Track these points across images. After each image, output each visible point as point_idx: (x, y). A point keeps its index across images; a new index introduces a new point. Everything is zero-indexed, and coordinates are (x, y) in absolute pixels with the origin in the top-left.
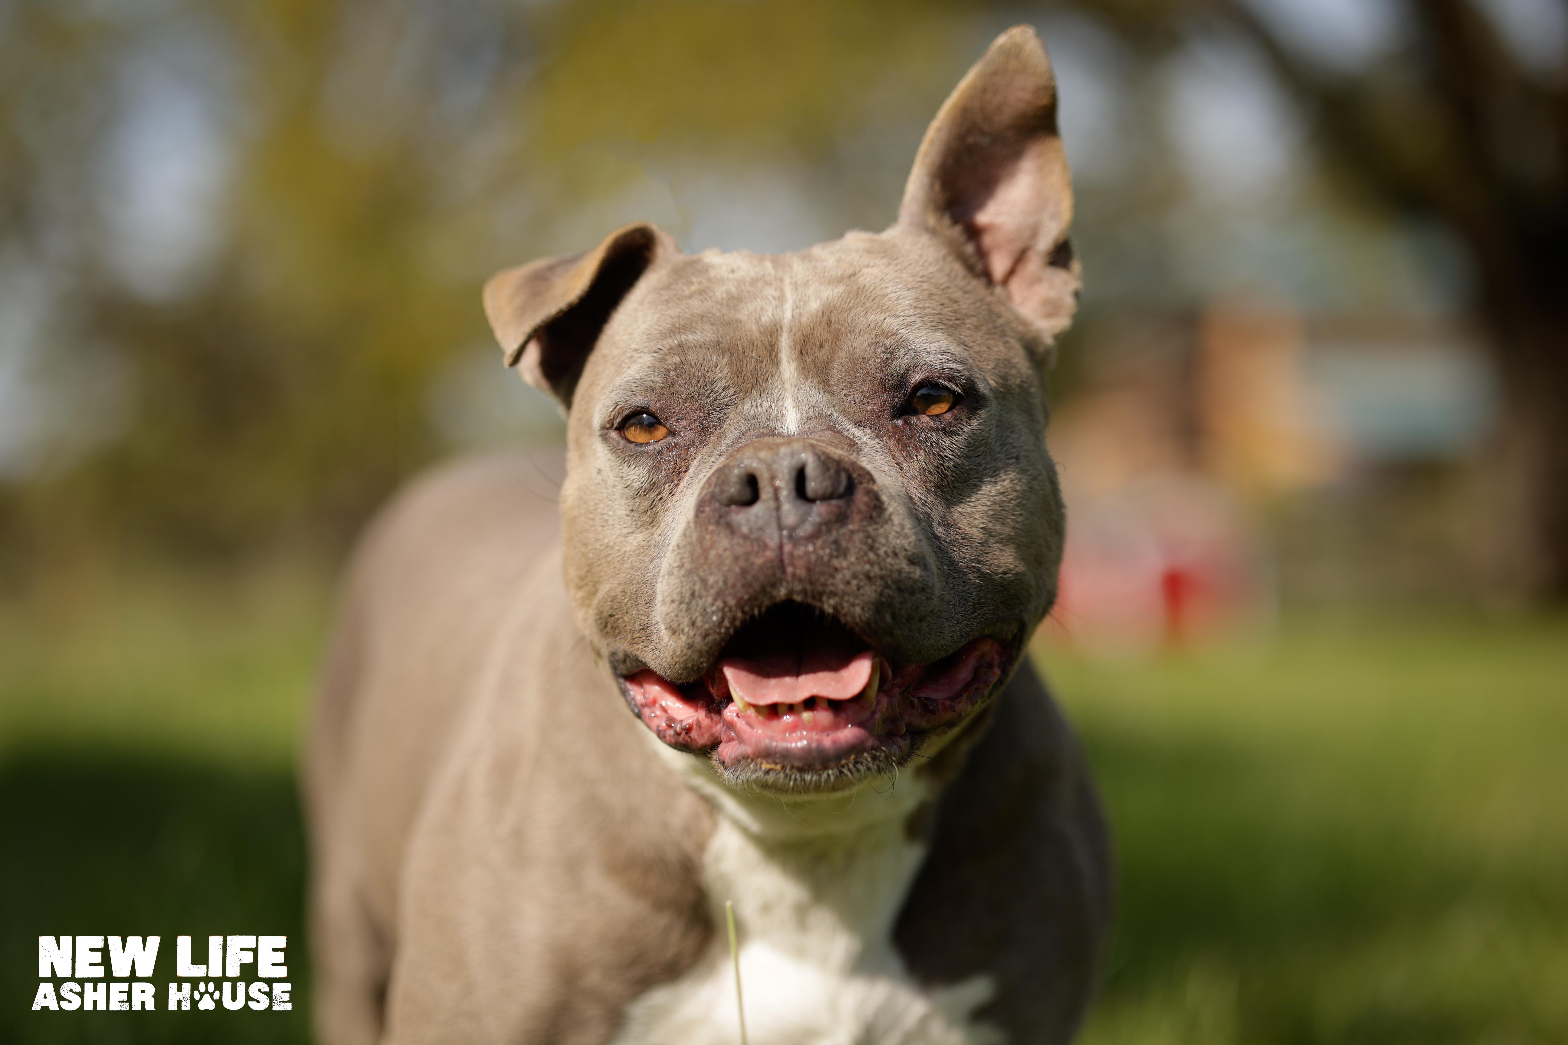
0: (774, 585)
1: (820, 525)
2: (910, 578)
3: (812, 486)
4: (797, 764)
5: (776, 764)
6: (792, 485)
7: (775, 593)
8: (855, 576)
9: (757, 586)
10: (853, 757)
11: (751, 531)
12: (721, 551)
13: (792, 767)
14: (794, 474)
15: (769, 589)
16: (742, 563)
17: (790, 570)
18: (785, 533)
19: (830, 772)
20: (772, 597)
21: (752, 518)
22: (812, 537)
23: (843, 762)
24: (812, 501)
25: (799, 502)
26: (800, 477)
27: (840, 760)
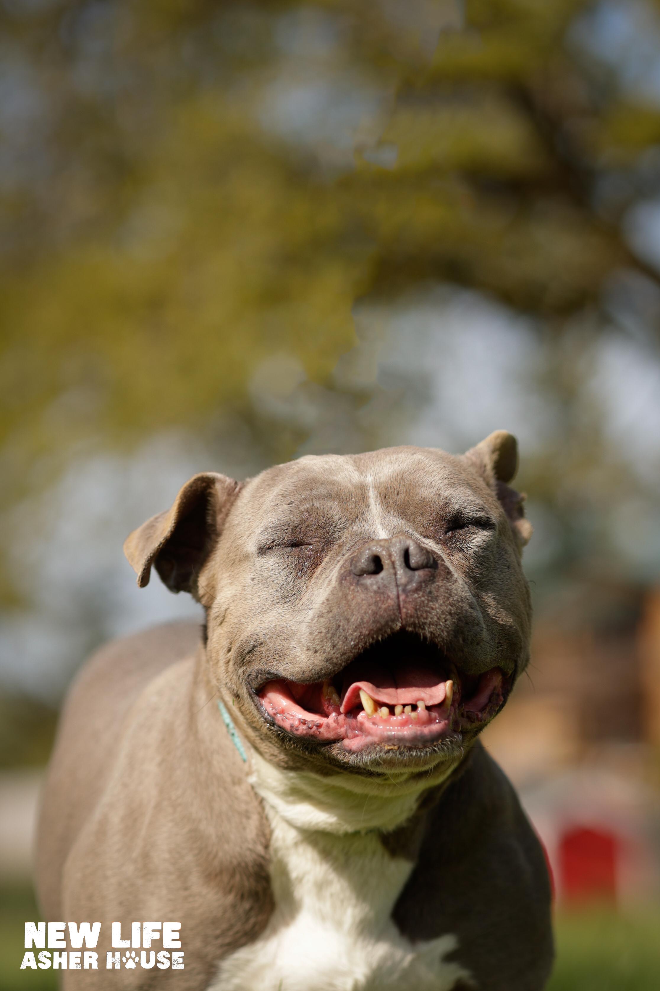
0: (393, 621)
1: (421, 582)
2: (472, 616)
3: (413, 561)
4: (408, 744)
5: (394, 745)
6: (402, 559)
7: (394, 626)
8: (443, 613)
9: (383, 621)
10: (440, 741)
11: (379, 588)
12: (359, 600)
13: (405, 747)
14: (403, 552)
15: (390, 623)
16: (373, 607)
17: (404, 610)
18: (400, 589)
19: (428, 749)
20: (392, 629)
21: (380, 581)
22: (417, 590)
23: (435, 743)
24: (414, 569)
25: (407, 570)
26: (406, 554)
27: (433, 743)
